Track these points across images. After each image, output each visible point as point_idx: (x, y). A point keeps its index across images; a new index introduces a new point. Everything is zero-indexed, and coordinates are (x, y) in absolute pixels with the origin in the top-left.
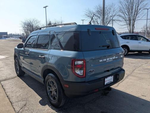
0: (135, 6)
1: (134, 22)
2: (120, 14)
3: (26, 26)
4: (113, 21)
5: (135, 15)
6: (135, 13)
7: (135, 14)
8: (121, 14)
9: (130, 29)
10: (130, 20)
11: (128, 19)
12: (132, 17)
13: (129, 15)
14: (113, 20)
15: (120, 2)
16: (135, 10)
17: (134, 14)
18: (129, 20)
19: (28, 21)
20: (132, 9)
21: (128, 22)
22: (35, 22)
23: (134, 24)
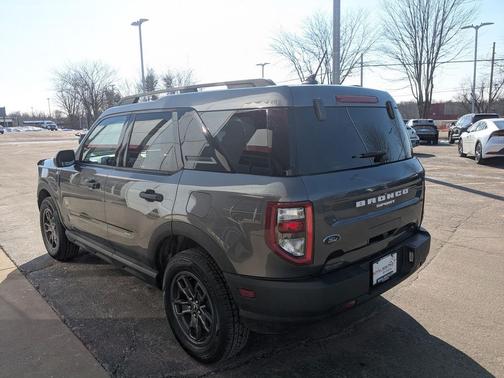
0: (434, 17)
1: (433, 68)
2: (385, 44)
3: (69, 86)
4: (362, 66)
5: (435, 48)
6: (434, 40)
7: (433, 45)
8: (388, 44)
9: (421, 92)
10: (418, 64)
11: (411, 61)
12: (424, 53)
13: (416, 47)
14: (362, 63)
15: (386, 6)
16: (435, 32)
17: (430, 44)
18: (416, 63)
19: (78, 69)
20: (424, 29)
21: (413, 70)
22: (102, 73)
23: (431, 78)
